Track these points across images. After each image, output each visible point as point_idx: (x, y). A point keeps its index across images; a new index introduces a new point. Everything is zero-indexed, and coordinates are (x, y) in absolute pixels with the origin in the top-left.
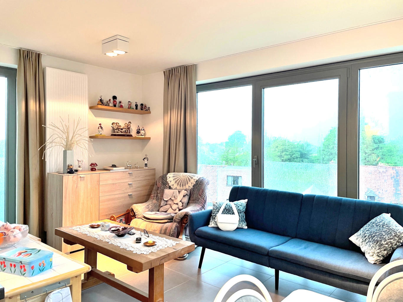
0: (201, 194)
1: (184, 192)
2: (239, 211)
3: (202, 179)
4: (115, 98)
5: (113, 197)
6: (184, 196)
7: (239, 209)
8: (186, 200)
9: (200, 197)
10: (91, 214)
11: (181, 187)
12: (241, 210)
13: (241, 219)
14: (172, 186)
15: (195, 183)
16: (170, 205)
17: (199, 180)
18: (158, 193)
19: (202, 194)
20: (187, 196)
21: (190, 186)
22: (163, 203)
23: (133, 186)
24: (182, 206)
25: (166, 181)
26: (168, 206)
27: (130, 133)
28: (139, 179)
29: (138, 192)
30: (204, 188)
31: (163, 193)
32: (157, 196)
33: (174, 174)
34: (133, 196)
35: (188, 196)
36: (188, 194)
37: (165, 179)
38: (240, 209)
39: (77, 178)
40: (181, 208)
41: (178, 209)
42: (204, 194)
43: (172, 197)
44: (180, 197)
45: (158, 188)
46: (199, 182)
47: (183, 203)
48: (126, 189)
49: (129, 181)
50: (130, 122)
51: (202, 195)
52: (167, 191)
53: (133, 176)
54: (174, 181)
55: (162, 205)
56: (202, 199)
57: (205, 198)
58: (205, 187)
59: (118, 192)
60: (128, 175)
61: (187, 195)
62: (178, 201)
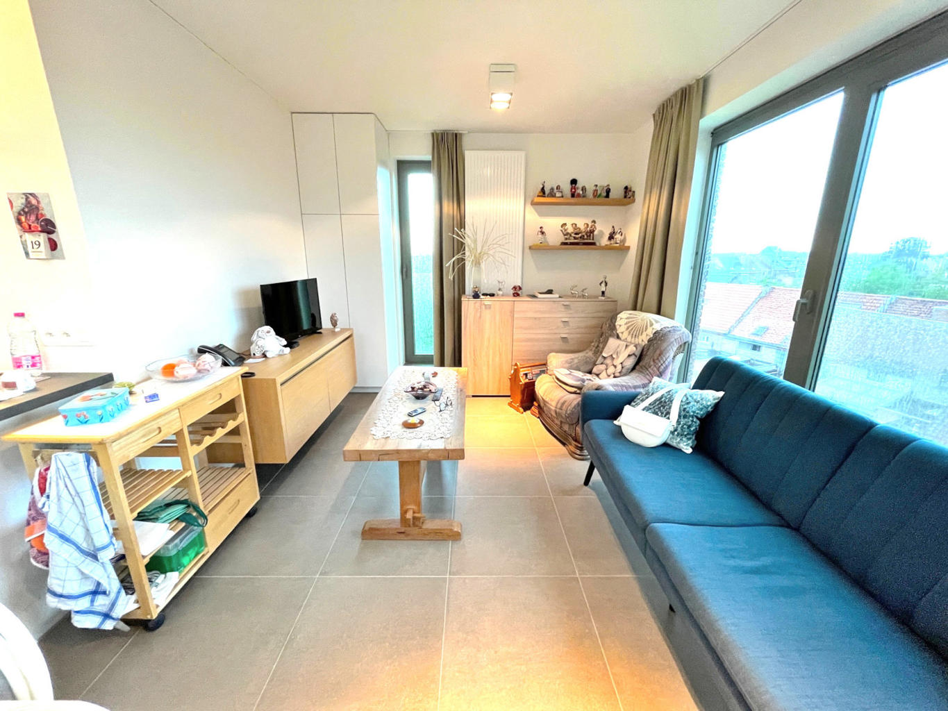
0: (655, 358)
1: (632, 349)
2: (683, 413)
3: (668, 330)
4: (574, 182)
5: (533, 336)
6: (629, 356)
7: (684, 410)
8: (630, 363)
9: (652, 363)
10: (500, 355)
11: (633, 339)
12: (688, 412)
13: (679, 429)
14: (620, 335)
15: (652, 336)
16: (607, 365)
17: (661, 330)
18: (599, 342)
19: (658, 359)
20: (633, 357)
21: (643, 339)
22: (600, 360)
23: (571, 324)
24: (620, 373)
25: (615, 326)
26: (603, 367)
27: (593, 239)
28: (583, 315)
29: (579, 336)
30: (666, 348)
31: (606, 342)
32: (598, 346)
33: (630, 314)
34: (570, 341)
35: (636, 356)
36: (636, 354)
37: (613, 321)
38: (687, 409)
39: (481, 305)
40: (618, 375)
41: (613, 376)
42: (662, 359)
43: (614, 353)
44: (623, 356)
45: (602, 333)
46: (661, 335)
47: (622, 367)
48: (558, 327)
49: (564, 316)
50: (594, 222)
51: (657, 361)
52: (612, 342)
53: (571, 309)
54: (626, 327)
55: (598, 362)
56: (655, 369)
57: (662, 367)
58: (668, 346)
59: (542, 331)
60: (563, 307)
61: (634, 354)
62: (617, 362)
